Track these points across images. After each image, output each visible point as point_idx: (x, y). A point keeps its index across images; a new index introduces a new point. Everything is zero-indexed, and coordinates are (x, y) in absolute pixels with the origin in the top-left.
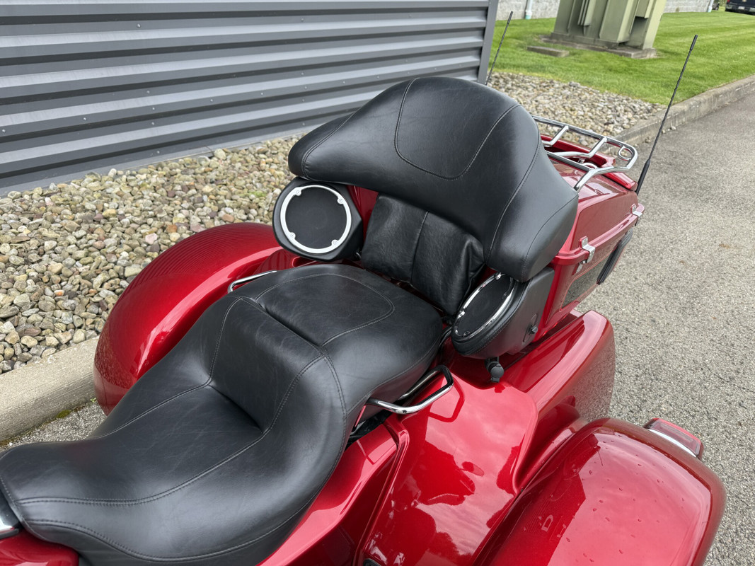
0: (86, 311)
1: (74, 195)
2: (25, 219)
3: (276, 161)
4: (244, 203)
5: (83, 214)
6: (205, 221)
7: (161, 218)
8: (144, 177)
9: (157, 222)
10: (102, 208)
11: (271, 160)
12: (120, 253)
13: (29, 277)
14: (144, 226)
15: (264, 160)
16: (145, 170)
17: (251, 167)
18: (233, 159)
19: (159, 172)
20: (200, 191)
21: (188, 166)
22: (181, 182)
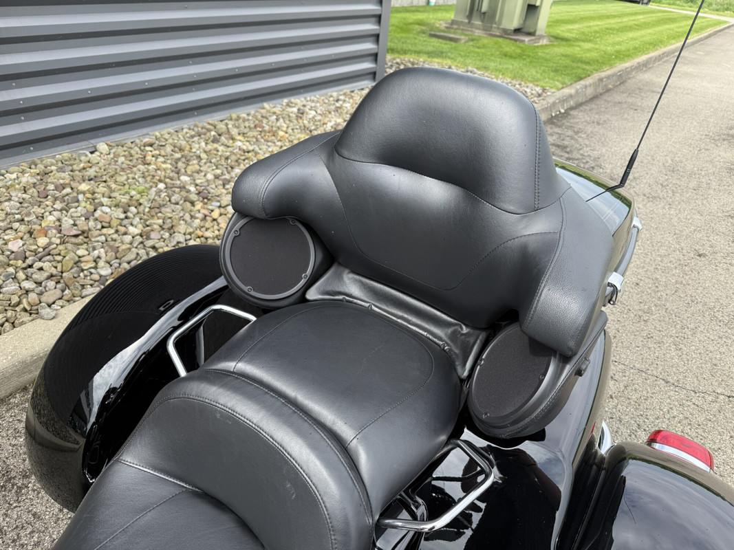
3: (163, 153)
4: (123, 200)
6: (78, 222)
7: (28, 222)
8: (14, 176)
9: (24, 226)
11: (157, 152)
14: (9, 231)
15: (150, 153)
16: (16, 168)
17: (135, 161)
18: (116, 154)
19: (32, 171)
20: (75, 189)
21: (66, 163)
22: (55, 180)
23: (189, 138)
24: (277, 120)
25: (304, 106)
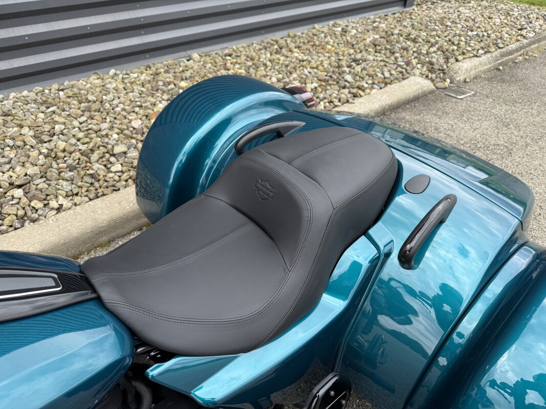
0: (82, 182)
1: (81, 90)
2: (43, 108)
3: (239, 61)
5: (86, 104)
7: (145, 107)
8: (136, 75)
9: (142, 110)
10: (100, 100)
11: (235, 60)
12: (111, 135)
13: (40, 153)
14: (132, 114)
15: (229, 61)
16: (137, 70)
17: (218, 67)
18: (205, 61)
19: (147, 72)
20: (178, 86)
21: (171, 67)
22: (163, 79)
23: (258, 50)
24: (326, 37)
25: (347, 26)
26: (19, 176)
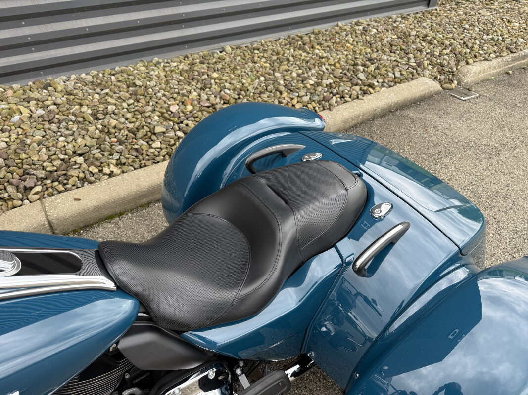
0: (128, 154)
1: (130, 75)
2: (98, 90)
3: (265, 55)
4: (238, 86)
5: (134, 88)
6: (210, 98)
7: (182, 94)
8: (175, 64)
9: (179, 97)
10: (145, 86)
12: (153, 117)
13: (97, 129)
14: (171, 99)
15: (257, 55)
16: (177, 59)
17: (247, 60)
18: (236, 54)
19: (185, 62)
20: (210, 76)
21: (205, 58)
22: (199, 69)
23: (283, 45)
24: (347, 35)
25: (369, 25)
26: (80, 146)
